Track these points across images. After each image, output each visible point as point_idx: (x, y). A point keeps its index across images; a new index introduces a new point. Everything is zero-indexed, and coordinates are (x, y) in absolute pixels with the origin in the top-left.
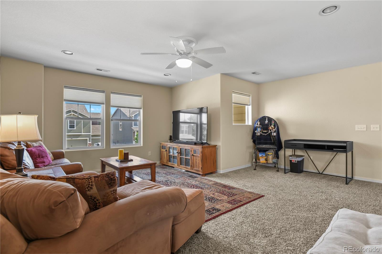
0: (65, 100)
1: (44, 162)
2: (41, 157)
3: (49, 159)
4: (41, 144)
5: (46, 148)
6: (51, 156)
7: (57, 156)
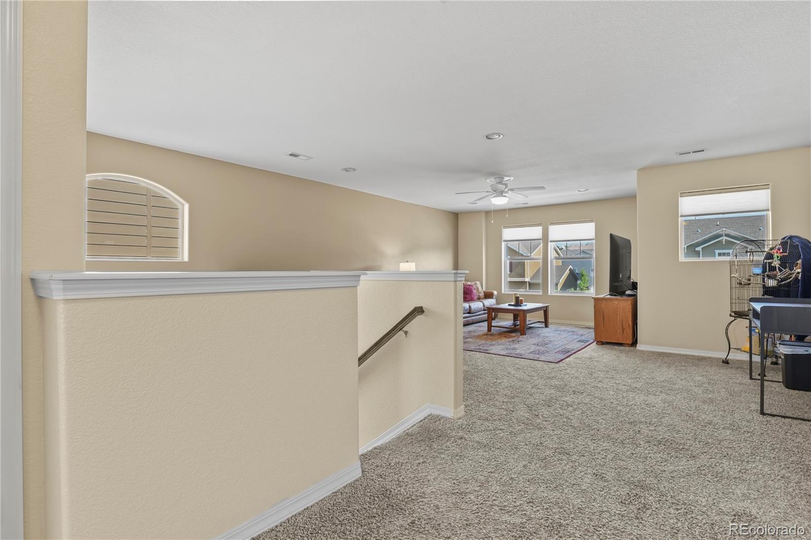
0: (504, 241)
1: (470, 297)
2: (465, 293)
3: (473, 296)
4: (476, 284)
5: (480, 288)
6: (482, 295)
7: (488, 296)
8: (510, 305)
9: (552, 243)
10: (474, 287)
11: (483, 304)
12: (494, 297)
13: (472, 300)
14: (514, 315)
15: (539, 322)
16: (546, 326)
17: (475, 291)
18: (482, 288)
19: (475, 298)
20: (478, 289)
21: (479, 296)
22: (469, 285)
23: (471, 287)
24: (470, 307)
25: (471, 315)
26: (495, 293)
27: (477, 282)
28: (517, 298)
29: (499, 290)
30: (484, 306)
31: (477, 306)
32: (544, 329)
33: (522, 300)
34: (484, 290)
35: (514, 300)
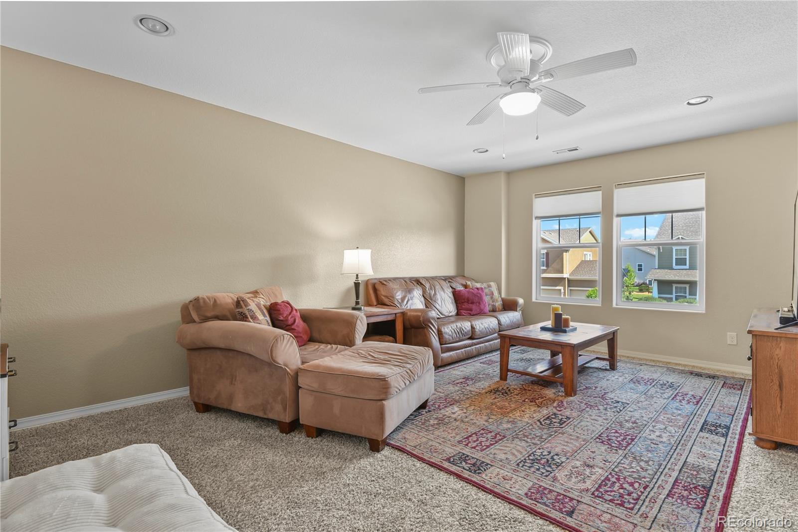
0: (537, 218)
1: (471, 310)
2: (470, 302)
3: (482, 307)
4: (489, 286)
5: (496, 293)
6: (499, 304)
7: (509, 306)
8: (544, 329)
9: (619, 218)
10: (487, 291)
11: (499, 321)
12: (518, 309)
13: (481, 313)
14: (551, 352)
15: (597, 358)
16: (613, 367)
17: (487, 299)
18: (500, 293)
19: (488, 308)
20: (493, 294)
21: (493, 305)
22: (477, 289)
23: (480, 292)
24: (473, 328)
25: (474, 341)
26: (521, 301)
27: (492, 284)
28: (558, 317)
29: (528, 296)
30: (499, 324)
31: (486, 326)
32: (608, 372)
33: (567, 321)
34: (503, 296)
35: (552, 316)
